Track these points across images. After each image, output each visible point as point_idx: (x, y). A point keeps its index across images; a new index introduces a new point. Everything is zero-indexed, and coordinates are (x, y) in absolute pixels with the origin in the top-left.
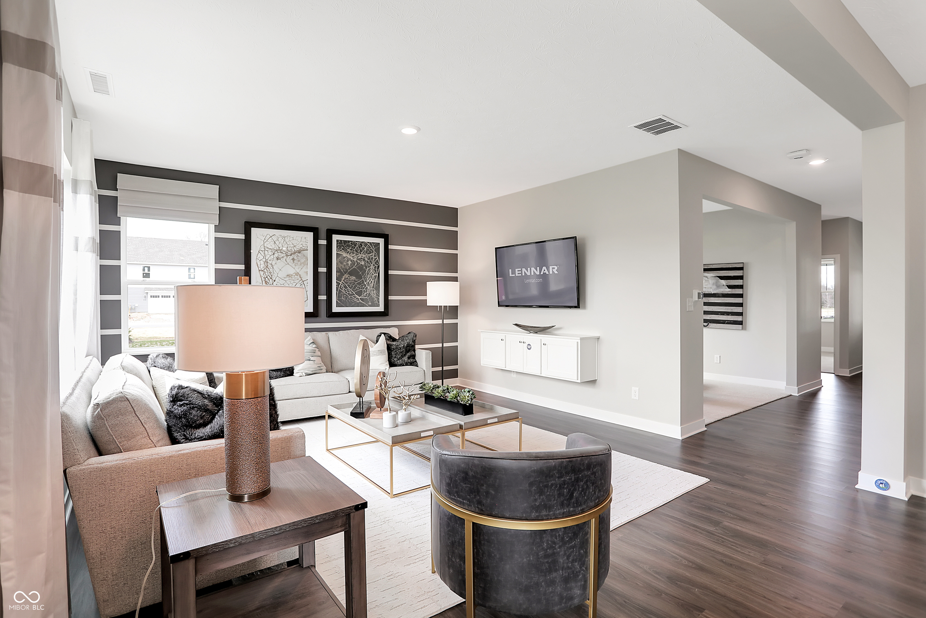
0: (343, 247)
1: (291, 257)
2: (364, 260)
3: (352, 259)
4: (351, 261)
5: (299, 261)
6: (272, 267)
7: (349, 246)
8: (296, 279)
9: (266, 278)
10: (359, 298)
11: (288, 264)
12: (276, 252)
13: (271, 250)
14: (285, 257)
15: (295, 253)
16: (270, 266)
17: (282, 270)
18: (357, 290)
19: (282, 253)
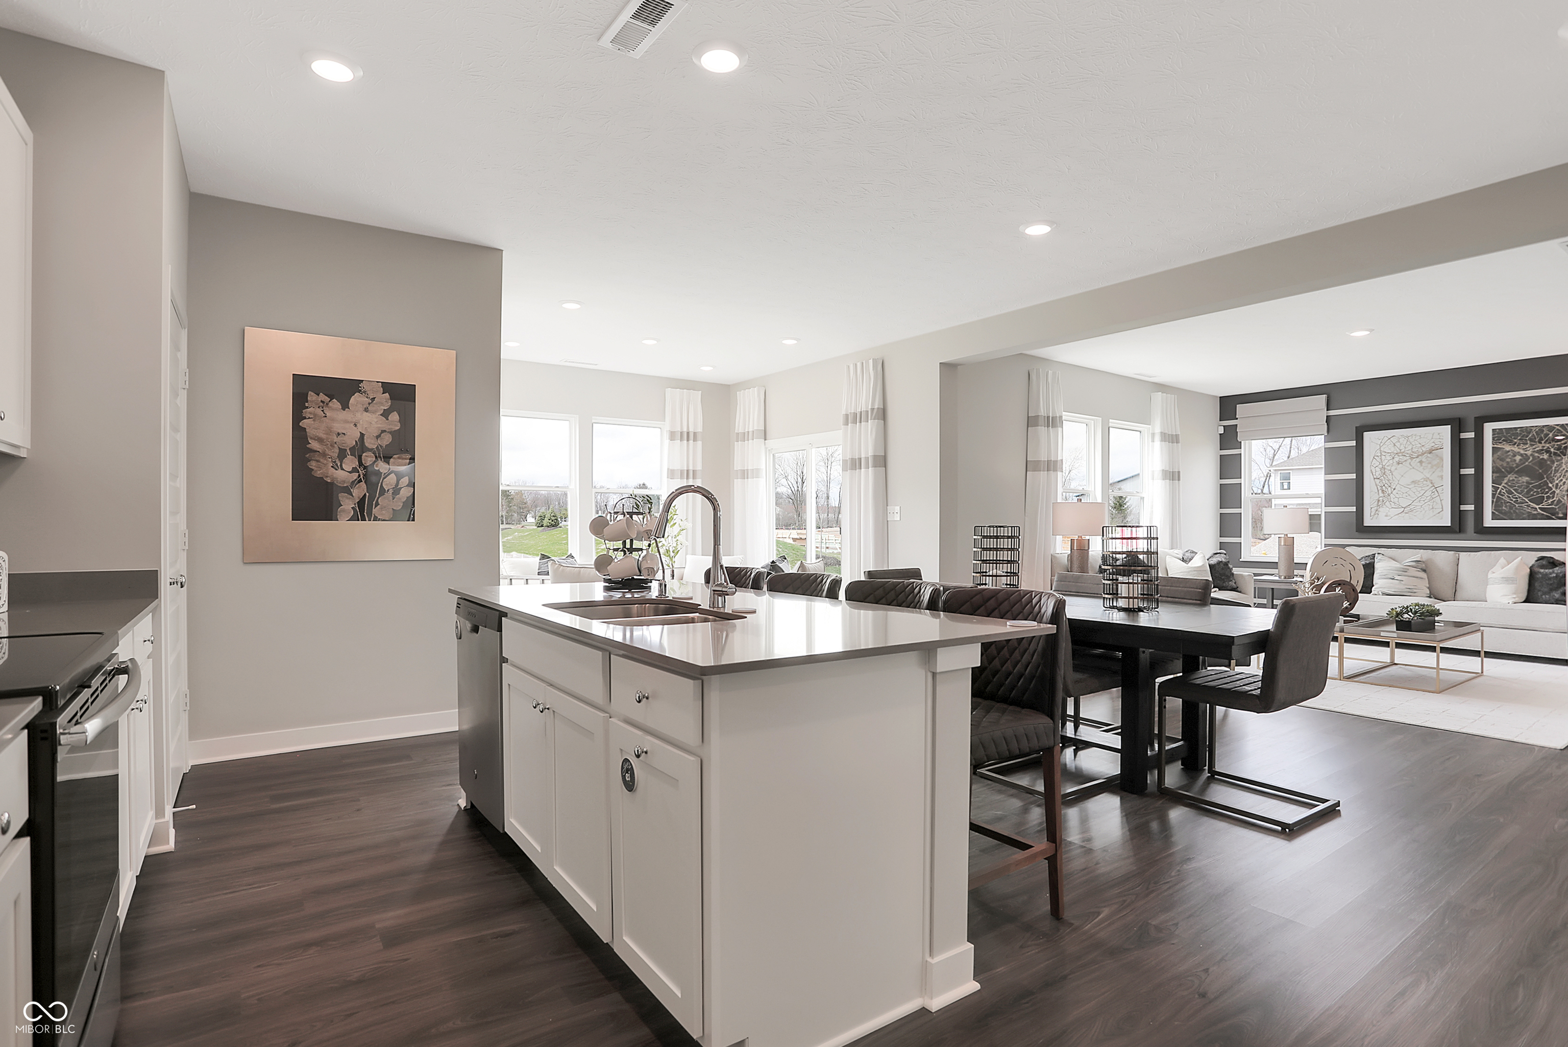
0: (1505, 437)
1: (1418, 460)
2: (1547, 452)
3: (1522, 452)
4: (1522, 455)
5: (1429, 463)
6: (1391, 474)
7: (1516, 435)
8: (1424, 486)
9: (1384, 487)
10: (1536, 507)
11: (1413, 468)
12: (1396, 456)
13: (1389, 454)
14: (1410, 460)
15: (1423, 454)
16: (1388, 472)
17: (1404, 476)
18: (1533, 495)
19: (1405, 456)
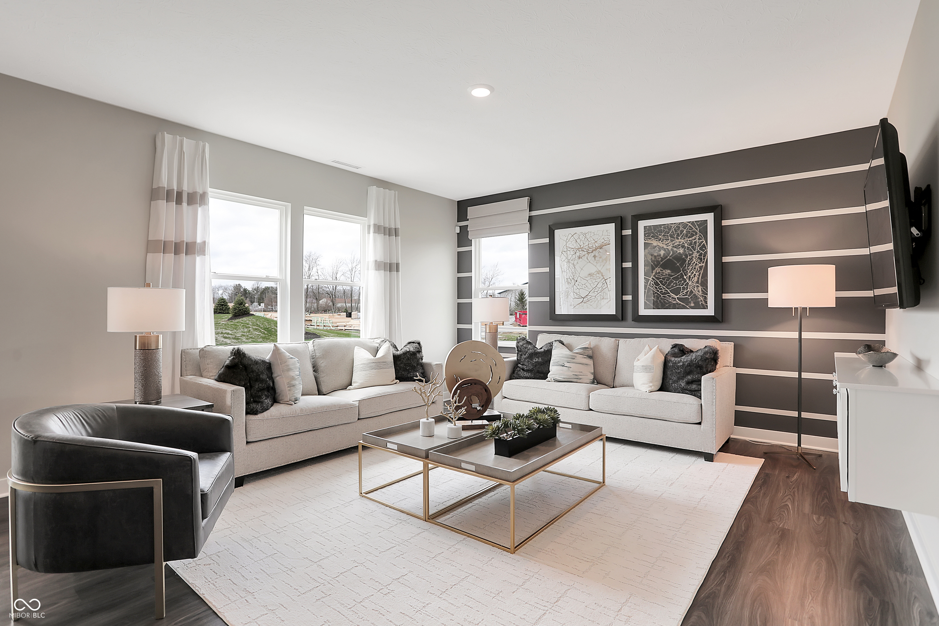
0: (653, 233)
1: (593, 254)
2: (683, 247)
3: (665, 247)
4: (665, 250)
5: (600, 258)
6: (574, 267)
7: (661, 231)
8: (597, 278)
9: (569, 279)
10: (676, 297)
11: (590, 262)
12: (578, 251)
13: (573, 250)
14: (587, 255)
15: (596, 249)
16: (572, 266)
17: (583, 269)
18: (673, 286)
19: (583, 251)
